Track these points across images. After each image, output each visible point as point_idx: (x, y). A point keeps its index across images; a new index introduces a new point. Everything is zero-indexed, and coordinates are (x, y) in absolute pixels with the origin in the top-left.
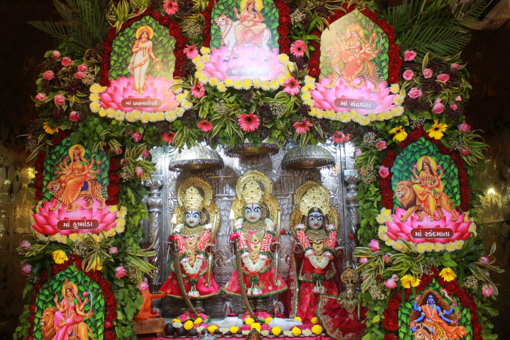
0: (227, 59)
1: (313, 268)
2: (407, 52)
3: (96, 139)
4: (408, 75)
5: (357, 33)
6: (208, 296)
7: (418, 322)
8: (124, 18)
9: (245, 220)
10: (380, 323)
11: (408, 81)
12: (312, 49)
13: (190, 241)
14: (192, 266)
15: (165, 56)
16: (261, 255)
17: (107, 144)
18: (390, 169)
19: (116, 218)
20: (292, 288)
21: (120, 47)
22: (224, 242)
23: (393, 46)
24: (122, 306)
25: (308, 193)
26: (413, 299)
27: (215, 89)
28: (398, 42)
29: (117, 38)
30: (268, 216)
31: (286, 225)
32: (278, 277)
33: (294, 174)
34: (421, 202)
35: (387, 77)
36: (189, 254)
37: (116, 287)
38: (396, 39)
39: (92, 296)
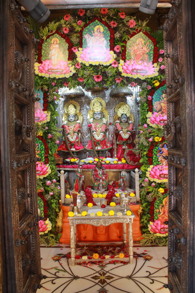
0: (89, 53)
1: (123, 138)
2: (161, 50)
3: (38, 85)
4: (160, 60)
5: (141, 42)
6: (79, 150)
7: (160, 154)
8: (46, 35)
9: (94, 119)
10: (147, 155)
11: (161, 62)
12: (123, 49)
13: (71, 128)
14: (72, 138)
15: (64, 51)
16: (101, 133)
17: (42, 87)
18: (152, 97)
19: (47, 116)
20: (114, 147)
21: (45, 47)
22: (85, 128)
23: (156, 48)
24: (50, 149)
25: (121, 107)
26: (159, 146)
27: (85, 65)
28: (158, 46)
29: (44, 43)
30: (104, 117)
31: (112, 121)
32: (108, 143)
33: (115, 99)
34: (164, 110)
35: (152, 60)
36: (71, 133)
37: (47, 142)
38: (157, 44)
39: (39, 145)
